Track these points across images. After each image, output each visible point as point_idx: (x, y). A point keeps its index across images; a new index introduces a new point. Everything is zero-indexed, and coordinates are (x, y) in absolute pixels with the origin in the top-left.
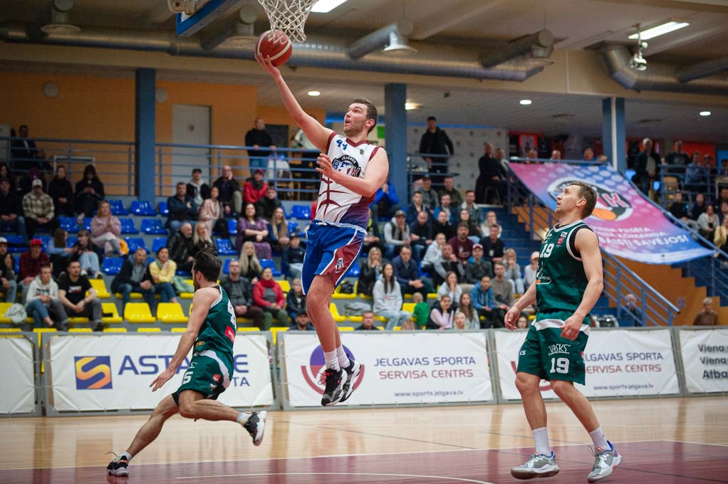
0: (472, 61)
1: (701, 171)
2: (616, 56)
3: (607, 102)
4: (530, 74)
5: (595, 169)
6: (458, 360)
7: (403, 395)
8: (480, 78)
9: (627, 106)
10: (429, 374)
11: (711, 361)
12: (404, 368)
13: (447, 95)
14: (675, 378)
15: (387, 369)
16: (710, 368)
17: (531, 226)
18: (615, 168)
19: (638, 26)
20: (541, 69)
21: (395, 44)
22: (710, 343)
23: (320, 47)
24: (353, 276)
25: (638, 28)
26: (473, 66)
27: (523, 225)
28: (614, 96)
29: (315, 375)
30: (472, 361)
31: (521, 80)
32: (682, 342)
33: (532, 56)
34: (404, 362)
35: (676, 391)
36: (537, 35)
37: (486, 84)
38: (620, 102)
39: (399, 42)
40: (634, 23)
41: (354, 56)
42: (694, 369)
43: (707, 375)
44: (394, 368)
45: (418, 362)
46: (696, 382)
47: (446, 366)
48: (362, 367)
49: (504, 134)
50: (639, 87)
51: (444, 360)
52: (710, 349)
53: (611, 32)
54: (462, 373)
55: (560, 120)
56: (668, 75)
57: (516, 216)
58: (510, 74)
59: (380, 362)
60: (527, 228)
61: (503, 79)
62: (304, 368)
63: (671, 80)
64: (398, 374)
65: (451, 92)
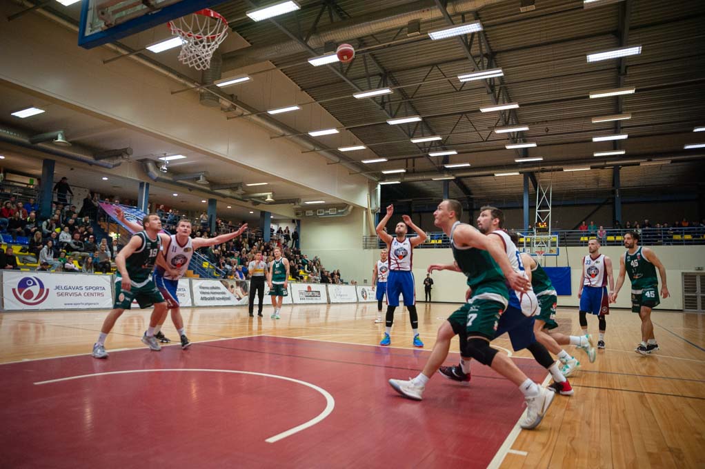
0: (91, 155)
1: (175, 216)
2: (150, 166)
3: (142, 184)
4: (114, 166)
5: (135, 210)
6: (97, 288)
7: (69, 304)
8: (91, 164)
9: (150, 186)
10: (83, 295)
11: (204, 293)
12: (70, 291)
13: (72, 169)
14: (190, 300)
15: (61, 291)
16: (203, 296)
17: (108, 231)
18: (143, 211)
19: (165, 154)
20: (119, 164)
21: (60, 139)
22: (203, 286)
23: (15, 134)
24: (26, 244)
25: (165, 155)
26: (90, 158)
27: (103, 229)
28: (145, 181)
29: (20, 294)
30: (104, 289)
31: (110, 168)
32: (193, 283)
33: (123, 158)
34: (70, 288)
35: (191, 305)
36: (126, 149)
37: (93, 167)
38: (148, 185)
39: (62, 139)
40: (164, 152)
41: (33, 142)
42: (197, 296)
43: (202, 299)
44: (65, 291)
45: (77, 288)
46: (198, 302)
47: (91, 291)
48: (48, 290)
49: (88, 191)
50: (158, 180)
51: (91, 288)
52: (203, 288)
53: (152, 155)
54: (99, 294)
55: (115, 189)
56: (169, 177)
57: (100, 226)
58: (105, 165)
59: (57, 288)
60: (106, 231)
61: (102, 166)
62: (14, 290)
63: (171, 179)
64: (66, 294)
65: (75, 169)
